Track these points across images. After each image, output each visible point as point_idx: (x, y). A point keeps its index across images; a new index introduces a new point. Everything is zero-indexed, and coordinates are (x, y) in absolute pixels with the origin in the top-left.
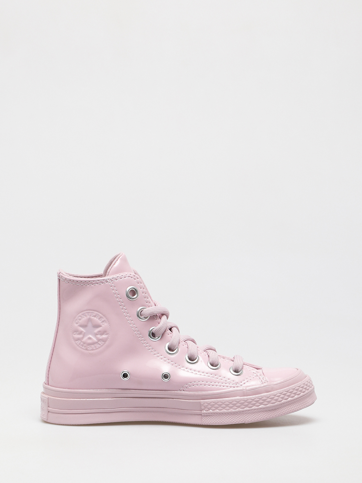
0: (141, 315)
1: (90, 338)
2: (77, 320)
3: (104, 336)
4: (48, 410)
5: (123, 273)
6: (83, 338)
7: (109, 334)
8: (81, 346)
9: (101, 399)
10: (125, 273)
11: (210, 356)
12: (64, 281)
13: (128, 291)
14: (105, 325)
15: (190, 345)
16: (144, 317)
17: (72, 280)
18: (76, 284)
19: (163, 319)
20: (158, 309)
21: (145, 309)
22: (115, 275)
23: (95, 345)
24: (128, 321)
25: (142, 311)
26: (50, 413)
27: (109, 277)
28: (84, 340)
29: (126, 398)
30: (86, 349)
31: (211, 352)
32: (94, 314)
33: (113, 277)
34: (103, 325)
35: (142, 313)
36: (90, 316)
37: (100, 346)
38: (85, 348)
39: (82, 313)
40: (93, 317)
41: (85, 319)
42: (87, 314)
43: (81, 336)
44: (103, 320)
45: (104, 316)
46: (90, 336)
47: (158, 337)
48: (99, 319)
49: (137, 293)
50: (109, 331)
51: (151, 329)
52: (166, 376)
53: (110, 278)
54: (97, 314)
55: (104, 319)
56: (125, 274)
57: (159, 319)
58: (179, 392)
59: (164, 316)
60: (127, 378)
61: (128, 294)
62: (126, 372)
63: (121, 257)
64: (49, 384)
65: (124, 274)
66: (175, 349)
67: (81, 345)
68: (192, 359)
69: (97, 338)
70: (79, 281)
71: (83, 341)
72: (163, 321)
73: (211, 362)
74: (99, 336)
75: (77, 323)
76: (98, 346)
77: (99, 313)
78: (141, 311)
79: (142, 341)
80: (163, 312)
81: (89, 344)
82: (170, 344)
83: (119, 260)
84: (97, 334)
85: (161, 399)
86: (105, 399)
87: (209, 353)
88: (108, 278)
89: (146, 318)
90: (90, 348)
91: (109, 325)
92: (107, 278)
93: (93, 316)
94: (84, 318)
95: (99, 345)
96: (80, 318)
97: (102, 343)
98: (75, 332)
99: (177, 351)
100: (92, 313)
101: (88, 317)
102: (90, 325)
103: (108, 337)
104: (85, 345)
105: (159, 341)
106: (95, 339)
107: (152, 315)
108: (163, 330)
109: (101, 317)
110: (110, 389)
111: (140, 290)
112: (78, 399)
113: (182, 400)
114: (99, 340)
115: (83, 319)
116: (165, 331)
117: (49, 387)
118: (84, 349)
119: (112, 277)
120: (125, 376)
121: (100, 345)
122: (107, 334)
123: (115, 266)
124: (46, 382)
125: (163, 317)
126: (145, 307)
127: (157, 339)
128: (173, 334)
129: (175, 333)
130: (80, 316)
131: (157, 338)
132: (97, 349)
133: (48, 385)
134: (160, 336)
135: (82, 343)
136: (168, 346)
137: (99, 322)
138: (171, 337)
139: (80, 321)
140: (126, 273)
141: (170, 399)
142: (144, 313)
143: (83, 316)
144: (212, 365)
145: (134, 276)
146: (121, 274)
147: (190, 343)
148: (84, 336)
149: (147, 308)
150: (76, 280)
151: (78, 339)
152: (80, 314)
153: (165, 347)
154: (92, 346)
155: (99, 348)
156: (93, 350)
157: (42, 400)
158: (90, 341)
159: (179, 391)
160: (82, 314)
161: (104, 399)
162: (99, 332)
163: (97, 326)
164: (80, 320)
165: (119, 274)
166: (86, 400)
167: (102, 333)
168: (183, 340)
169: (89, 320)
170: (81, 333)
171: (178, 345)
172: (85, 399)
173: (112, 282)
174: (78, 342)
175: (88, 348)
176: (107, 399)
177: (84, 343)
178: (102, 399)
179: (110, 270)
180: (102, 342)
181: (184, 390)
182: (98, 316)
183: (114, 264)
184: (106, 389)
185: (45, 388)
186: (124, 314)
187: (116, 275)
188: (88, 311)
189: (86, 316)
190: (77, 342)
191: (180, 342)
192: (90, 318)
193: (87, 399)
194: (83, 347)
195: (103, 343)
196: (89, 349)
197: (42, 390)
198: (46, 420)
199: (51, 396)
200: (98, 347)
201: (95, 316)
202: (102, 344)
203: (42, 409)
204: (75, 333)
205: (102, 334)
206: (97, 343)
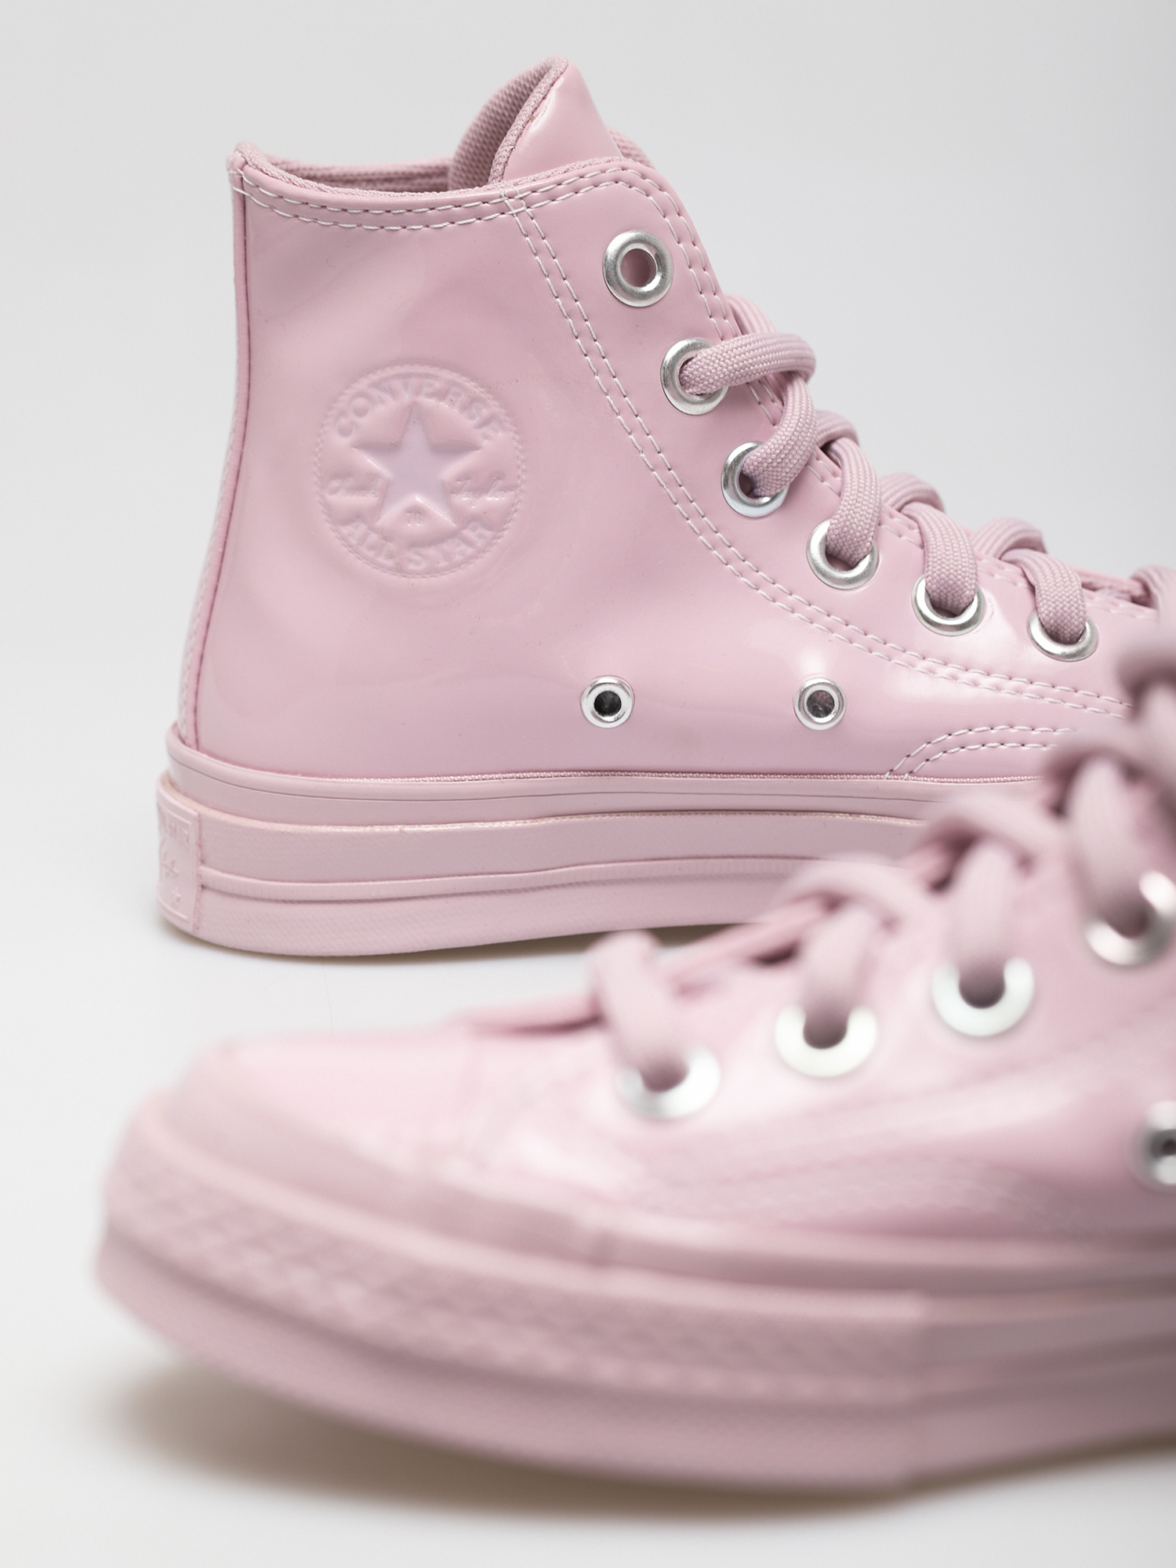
0: (682, 385)
1: (416, 512)
2: (343, 413)
3: (493, 499)
4: (199, 876)
5: (583, 164)
6: (378, 509)
7: (517, 486)
8: (371, 554)
9: (478, 826)
10: (597, 160)
11: (1042, 586)
12: (272, 208)
13: (617, 257)
14: (496, 442)
15: (937, 532)
16: (701, 395)
17: (315, 201)
18: (336, 223)
19: (797, 403)
20: (768, 349)
21: (704, 353)
22: (543, 174)
23: (445, 546)
24: (619, 417)
25: (686, 362)
26: (208, 896)
27: (516, 184)
28: (389, 516)
29: (610, 813)
30: (399, 570)
31: (1045, 566)
32: (438, 385)
33: (534, 184)
34: (485, 443)
35: (686, 372)
36: (417, 392)
37: (470, 551)
38: (390, 563)
39: (374, 377)
40: (432, 402)
41: (386, 408)
42: (397, 384)
43: (367, 500)
44: (485, 412)
45: (489, 392)
46: (419, 499)
47: (773, 498)
48: (464, 408)
49: (664, 269)
50: (520, 472)
51: (731, 459)
52: (820, 704)
53: (517, 189)
54: (454, 384)
55: (494, 407)
56: (593, 167)
57: (773, 401)
58: (887, 782)
59: (795, 383)
60: (617, 715)
61: (616, 273)
62: (608, 683)
63: (562, 80)
64: (203, 742)
65: (591, 166)
66: (862, 555)
67: (372, 547)
68: (946, 606)
69: (457, 513)
70: (356, 206)
71: (379, 524)
72: (797, 410)
73: (1047, 618)
74: (463, 499)
75: (344, 432)
76: (458, 550)
77: (462, 380)
78: (681, 362)
79: (689, 521)
80: (787, 364)
81: (417, 543)
82: (837, 532)
83: (552, 96)
84: (456, 491)
85: (791, 817)
86: (503, 824)
87: (1032, 571)
88: (508, 191)
89: (708, 397)
90: (418, 563)
91: (517, 438)
92: (502, 192)
93: (431, 395)
94: (382, 402)
95: (463, 547)
96: (361, 402)
97: (481, 536)
98: (336, 476)
99: (870, 564)
100: (427, 376)
101: (406, 398)
102: (415, 439)
103: (513, 505)
104: (391, 546)
105: (773, 517)
106: (443, 517)
107: (739, 383)
108: (795, 462)
109: (474, 400)
110: (528, 775)
111: (676, 253)
112: (361, 829)
113: (901, 822)
114: (468, 520)
115: (381, 410)
116: (806, 465)
117: (202, 759)
118: (390, 569)
119: (526, 183)
120: (607, 705)
121: (470, 543)
122: (505, 489)
123: (535, 127)
124: (187, 731)
125: (793, 390)
126: (702, 340)
127: (767, 505)
128: (848, 475)
129: (854, 472)
130: (361, 394)
131: (766, 499)
132: (458, 565)
133: (198, 749)
134: (782, 491)
135: (374, 538)
136: (826, 538)
137: (465, 423)
138: (839, 494)
139: (363, 421)
140: (601, 162)
141: (838, 817)
142: (697, 370)
143: (375, 393)
144: (1055, 636)
145: (644, 177)
146: (576, 167)
147: (932, 524)
148: (386, 495)
149: (714, 344)
150: (335, 204)
151: (355, 516)
152: (362, 385)
153: (808, 547)
154: (431, 552)
155: (468, 560)
156: (432, 571)
157: (169, 824)
158: (416, 527)
159: (887, 775)
160: (376, 385)
161: (497, 825)
162: (465, 476)
163: (453, 447)
164: (361, 412)
165: (564, 168)
166: (401, 831)
167: (480, 482)
168: (892, 500)
169: (413, 414)
170: (364, 483)
171: (876, 537)
172: (396, 829)
173: (528, 210)
174: (355, 531)
175: (410, 561)
176: (511, 824)
177: (387, 536)
178: (487, 825)
179: (509, 149)
180: (481, 531)
181: (911, 772)
182: (457, 395)
183: (531, 118)
184: (508, 775)
185: (177, 760)
186: (597, 378)
187: (549, 172)
188: (406, 369)
189: (393, 393)
190: (345, 530)
191: (886, 517)
192: (415, 404)
193: (407, 829)
194: (381, 560)
195: (489, 534)
196: (412, 567)
197: (163, 763)
198: (189, 929)
199: (213, 808)
200: (458, 558)
201: (441, 395)
202: (480, 543)
203: (168, 869)
204: (335, 484)
205: (481, 490)
206: (452, 535)
